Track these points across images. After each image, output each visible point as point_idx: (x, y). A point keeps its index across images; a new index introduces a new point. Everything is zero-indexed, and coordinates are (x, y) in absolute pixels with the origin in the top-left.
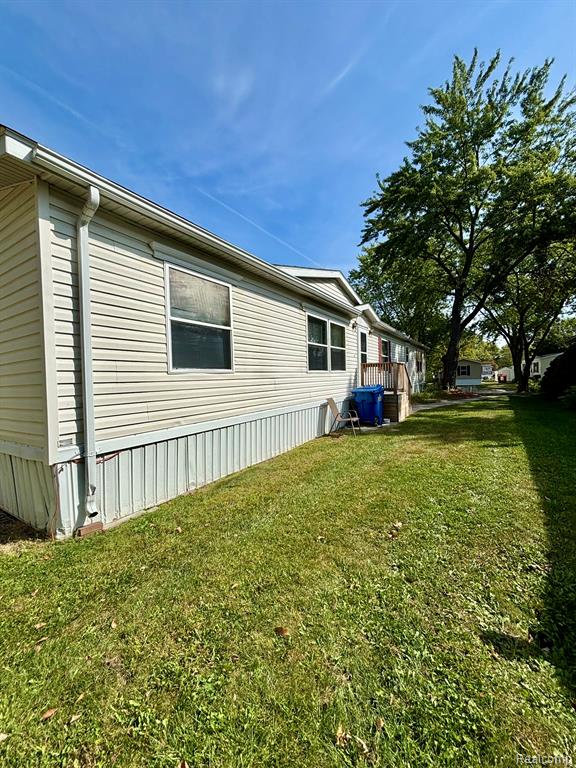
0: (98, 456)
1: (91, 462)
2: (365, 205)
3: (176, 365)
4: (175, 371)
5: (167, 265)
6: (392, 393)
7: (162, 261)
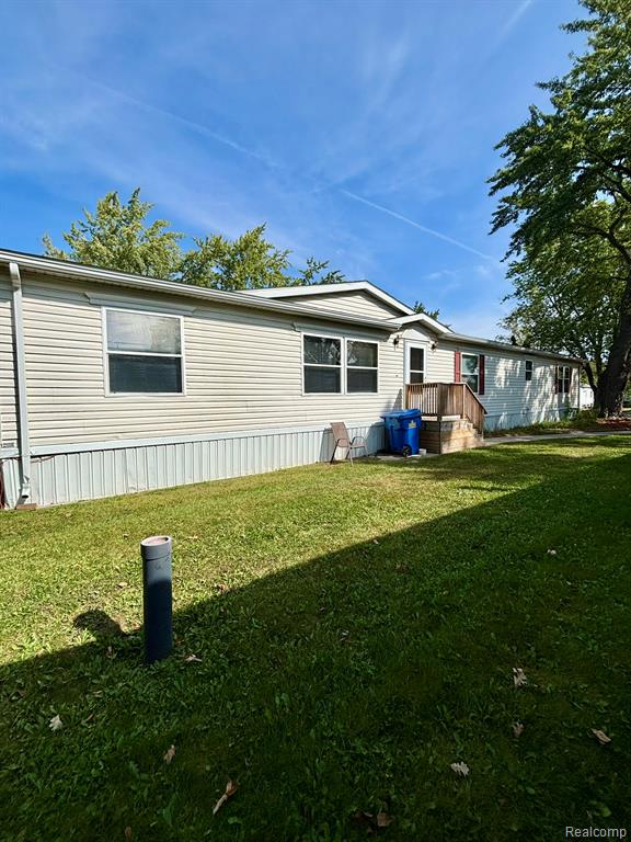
0: (32, 457)
1: (26, 461)
2: (493, 180)
3: (113, 389)
4: (113, 394)
5: (104, 309)
6: (435, 419)
7: (99, 306)
